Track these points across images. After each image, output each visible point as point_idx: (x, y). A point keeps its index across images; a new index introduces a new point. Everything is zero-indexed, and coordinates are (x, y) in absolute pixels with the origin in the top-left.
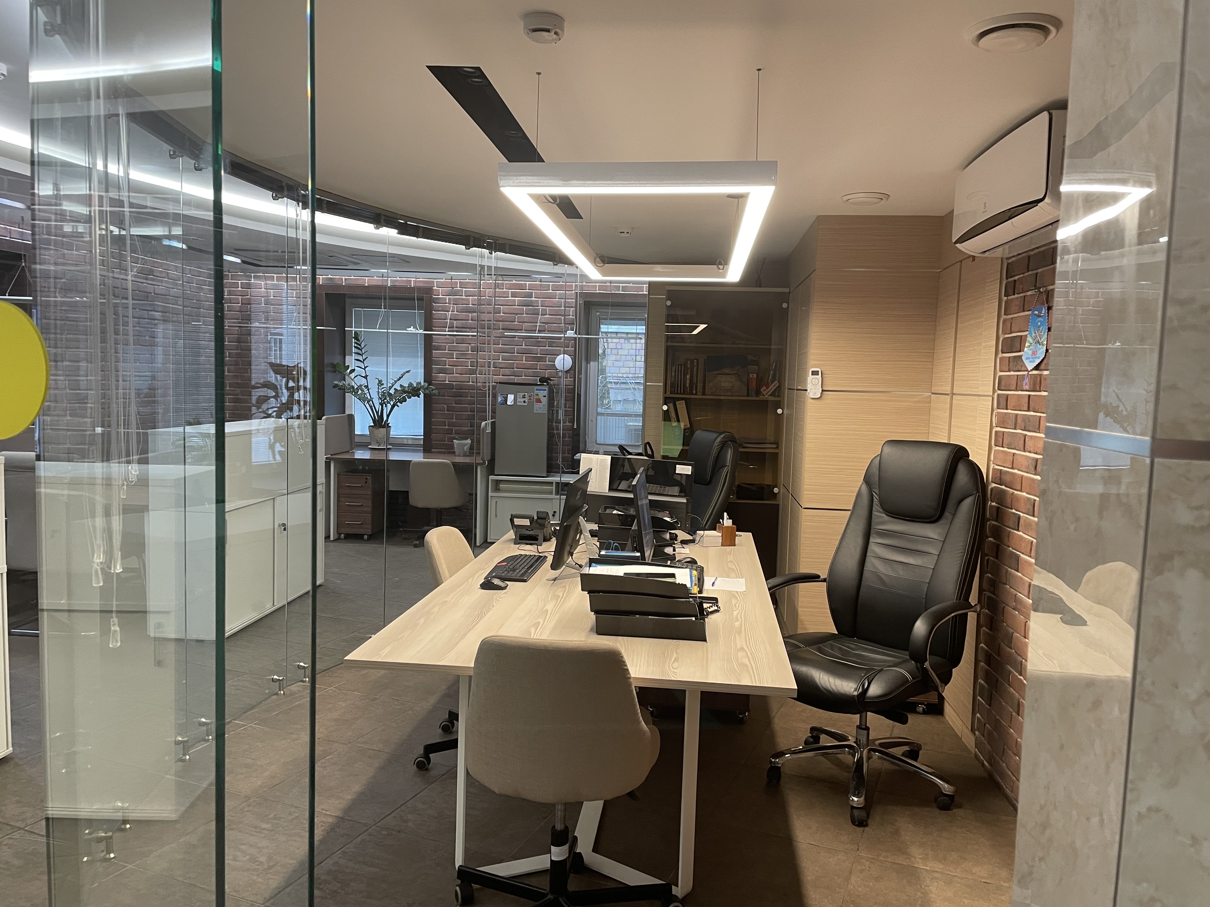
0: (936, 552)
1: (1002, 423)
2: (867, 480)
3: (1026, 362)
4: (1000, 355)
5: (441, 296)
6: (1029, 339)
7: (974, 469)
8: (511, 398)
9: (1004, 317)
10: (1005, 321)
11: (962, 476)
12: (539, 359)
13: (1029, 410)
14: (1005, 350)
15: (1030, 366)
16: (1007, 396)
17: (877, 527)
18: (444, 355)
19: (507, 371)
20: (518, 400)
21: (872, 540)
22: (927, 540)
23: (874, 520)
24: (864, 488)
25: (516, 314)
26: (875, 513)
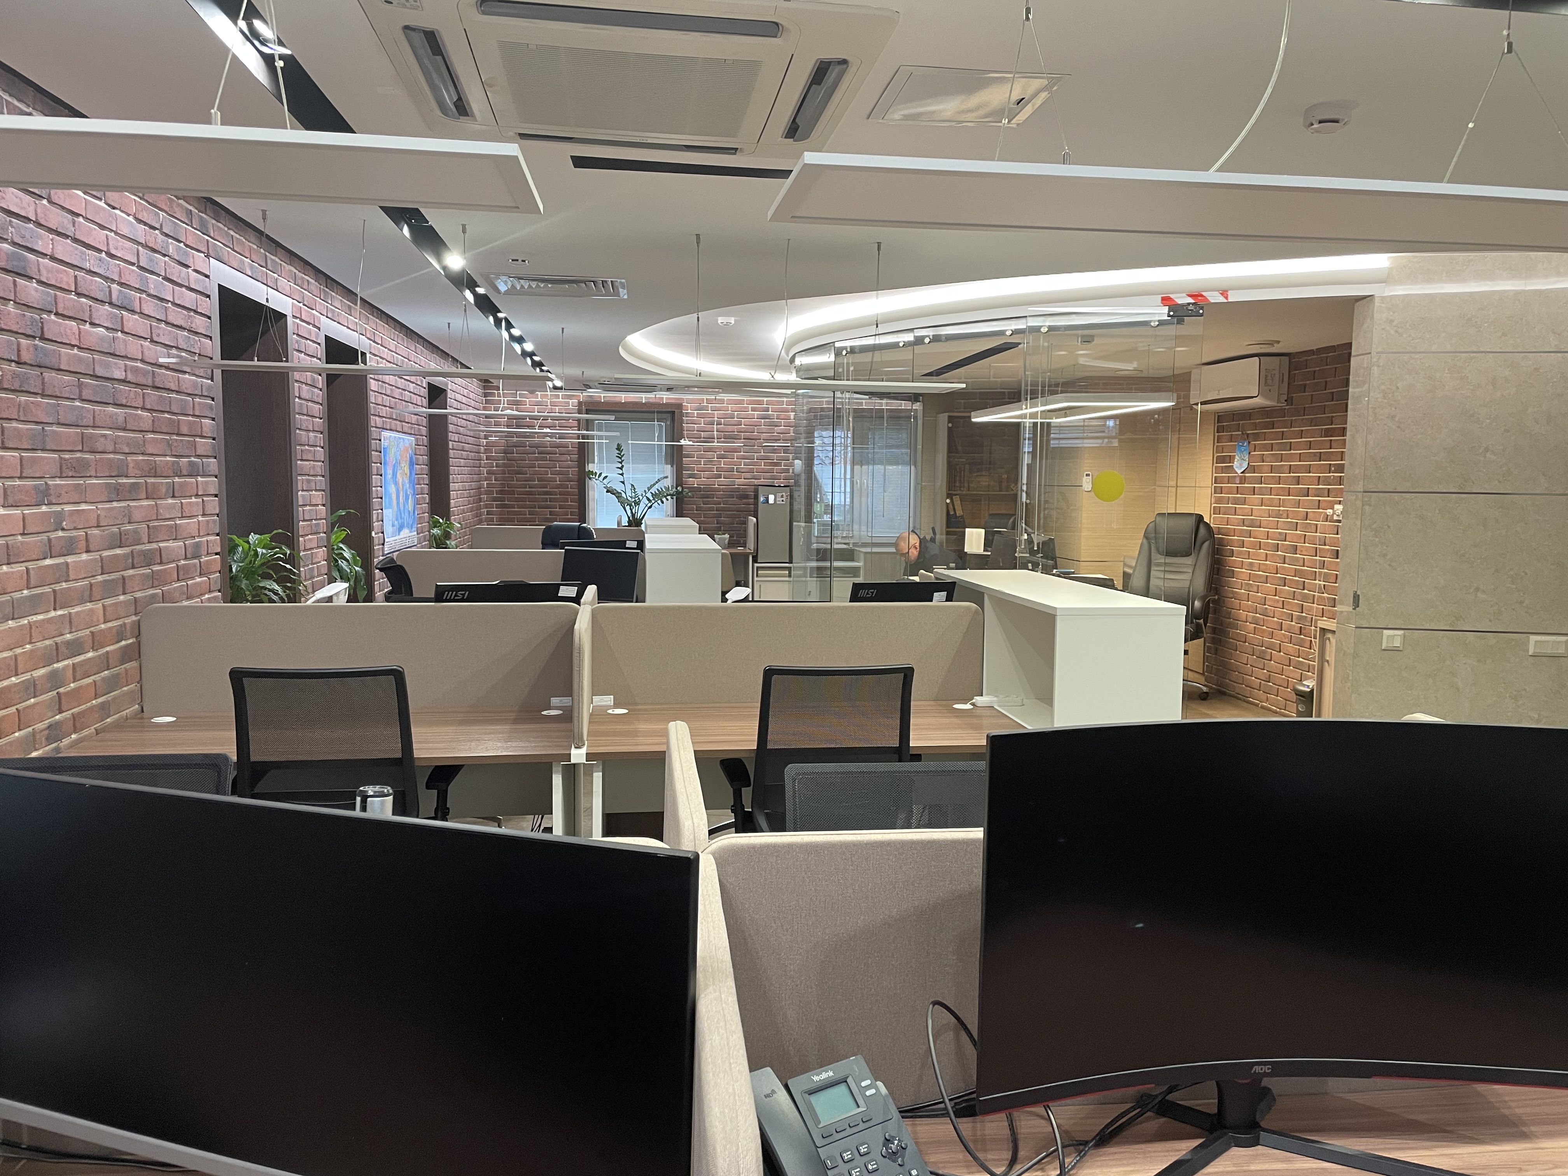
0: (1190, 571)
1: (1219, 500)
2: (1146, 536)
3: (1237, 470)
4: (1215, 465)
5: (689, 411)
6: (1237, 457)
7: (1207, 525)
8: (771, 499)
9: (1216, 444)
10: (1217, 446)
11: (1202, 531)
12: (776, 464)
13: (1237, 494)
14: (1219, 461)
15: (1239, 471)
16: (1222, 487)
17: (1153, 561)
18: (693, 462)
19: (748, 475)
20: (778, 499)
21: (1152, 569)
22: (1187, 565)
23: (1153, 558)
24: (1145, 541)
25: (756, 426)
26: (1153, 554)
